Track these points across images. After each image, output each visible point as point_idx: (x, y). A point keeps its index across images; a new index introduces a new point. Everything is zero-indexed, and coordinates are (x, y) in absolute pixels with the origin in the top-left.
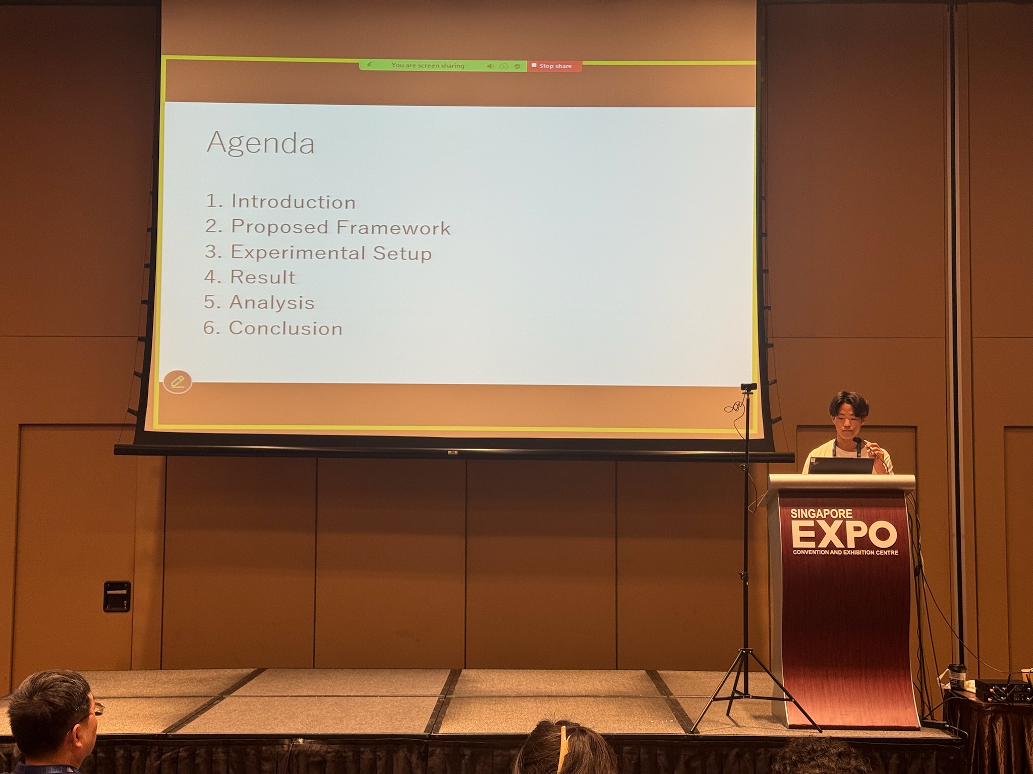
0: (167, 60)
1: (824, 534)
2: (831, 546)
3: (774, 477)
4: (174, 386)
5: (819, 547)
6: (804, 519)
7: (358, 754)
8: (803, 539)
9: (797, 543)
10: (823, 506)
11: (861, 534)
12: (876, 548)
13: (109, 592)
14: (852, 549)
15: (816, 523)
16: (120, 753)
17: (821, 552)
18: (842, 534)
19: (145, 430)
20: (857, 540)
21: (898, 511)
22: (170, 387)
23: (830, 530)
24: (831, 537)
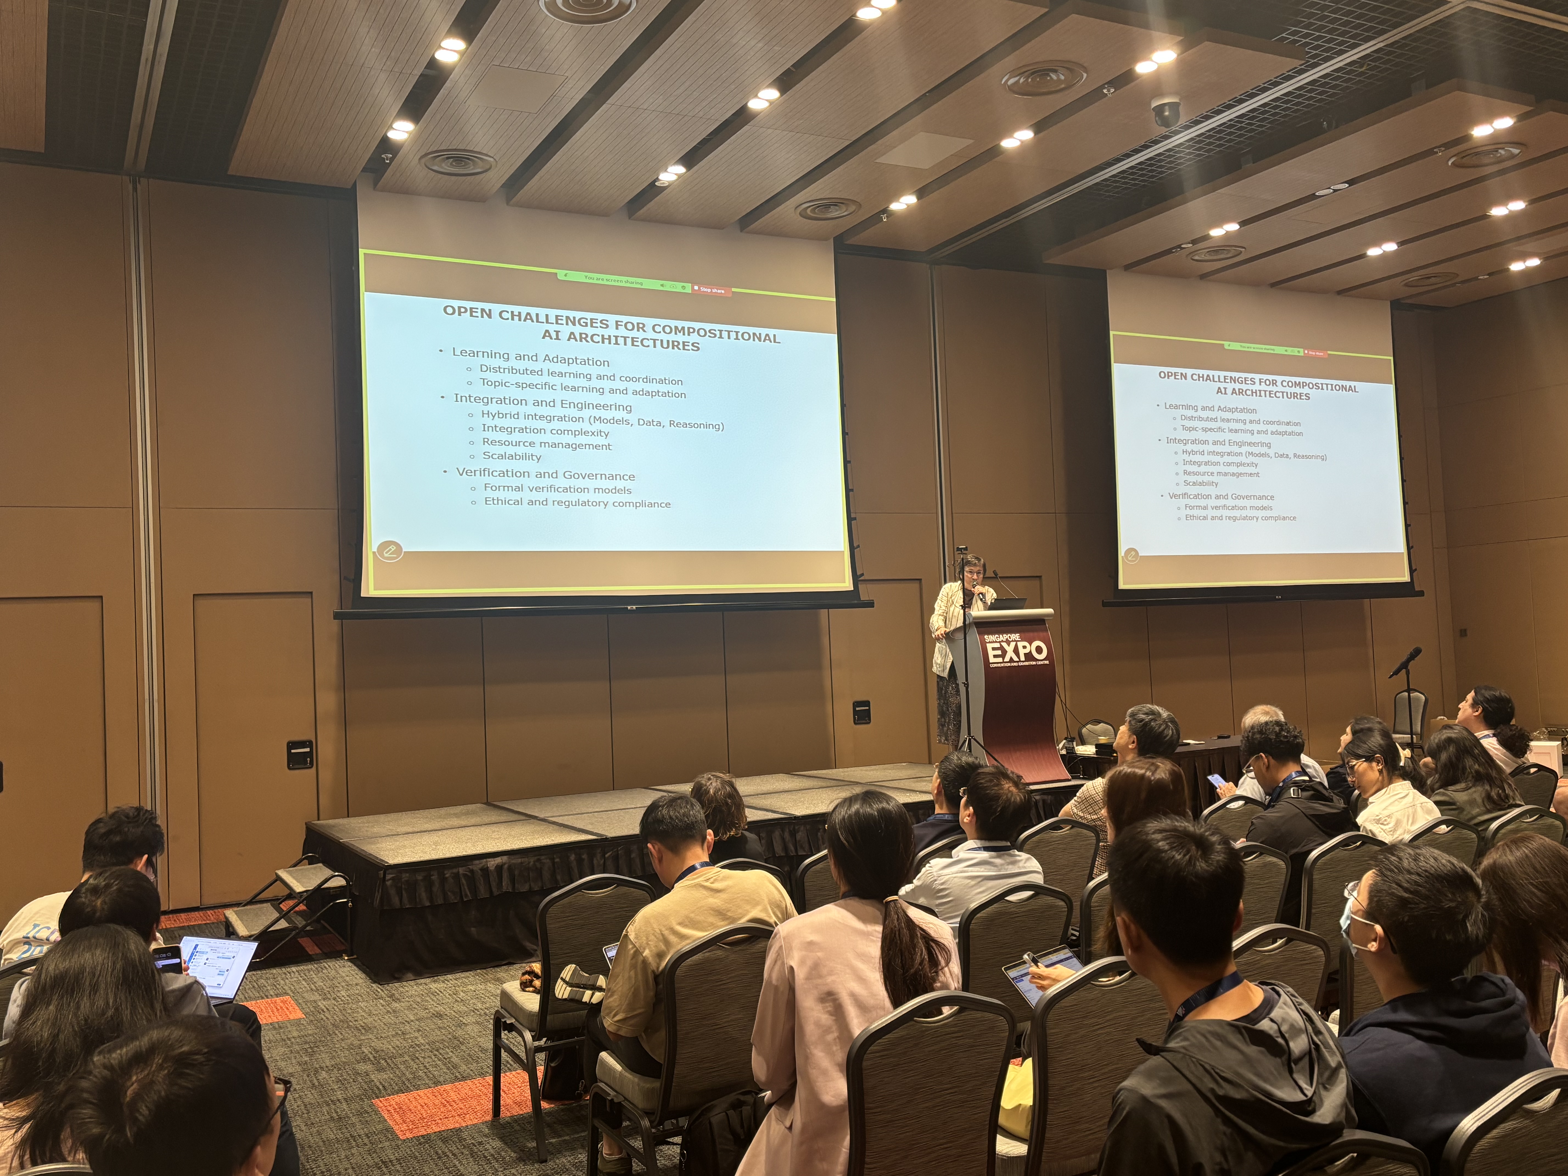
0: (365, 254)
1: (1006, 652)
2: (1011, 660)
4: (386, 555)
5: (1004, 661)
6: (994, 642)
8: (995, 656)
9: (992, 660)
10: (1003, 633)
11: (1027, 651)
12: (1036, 660)
13: (293, 751)
14: (1024, 662)
15: (1000, 645)
16: (573, 857)
18: (1016, 651)
19: (362, 596)
21: (1045, 634)
22: (382, 555)
23: (1010, 649)
24: (1010, 654)
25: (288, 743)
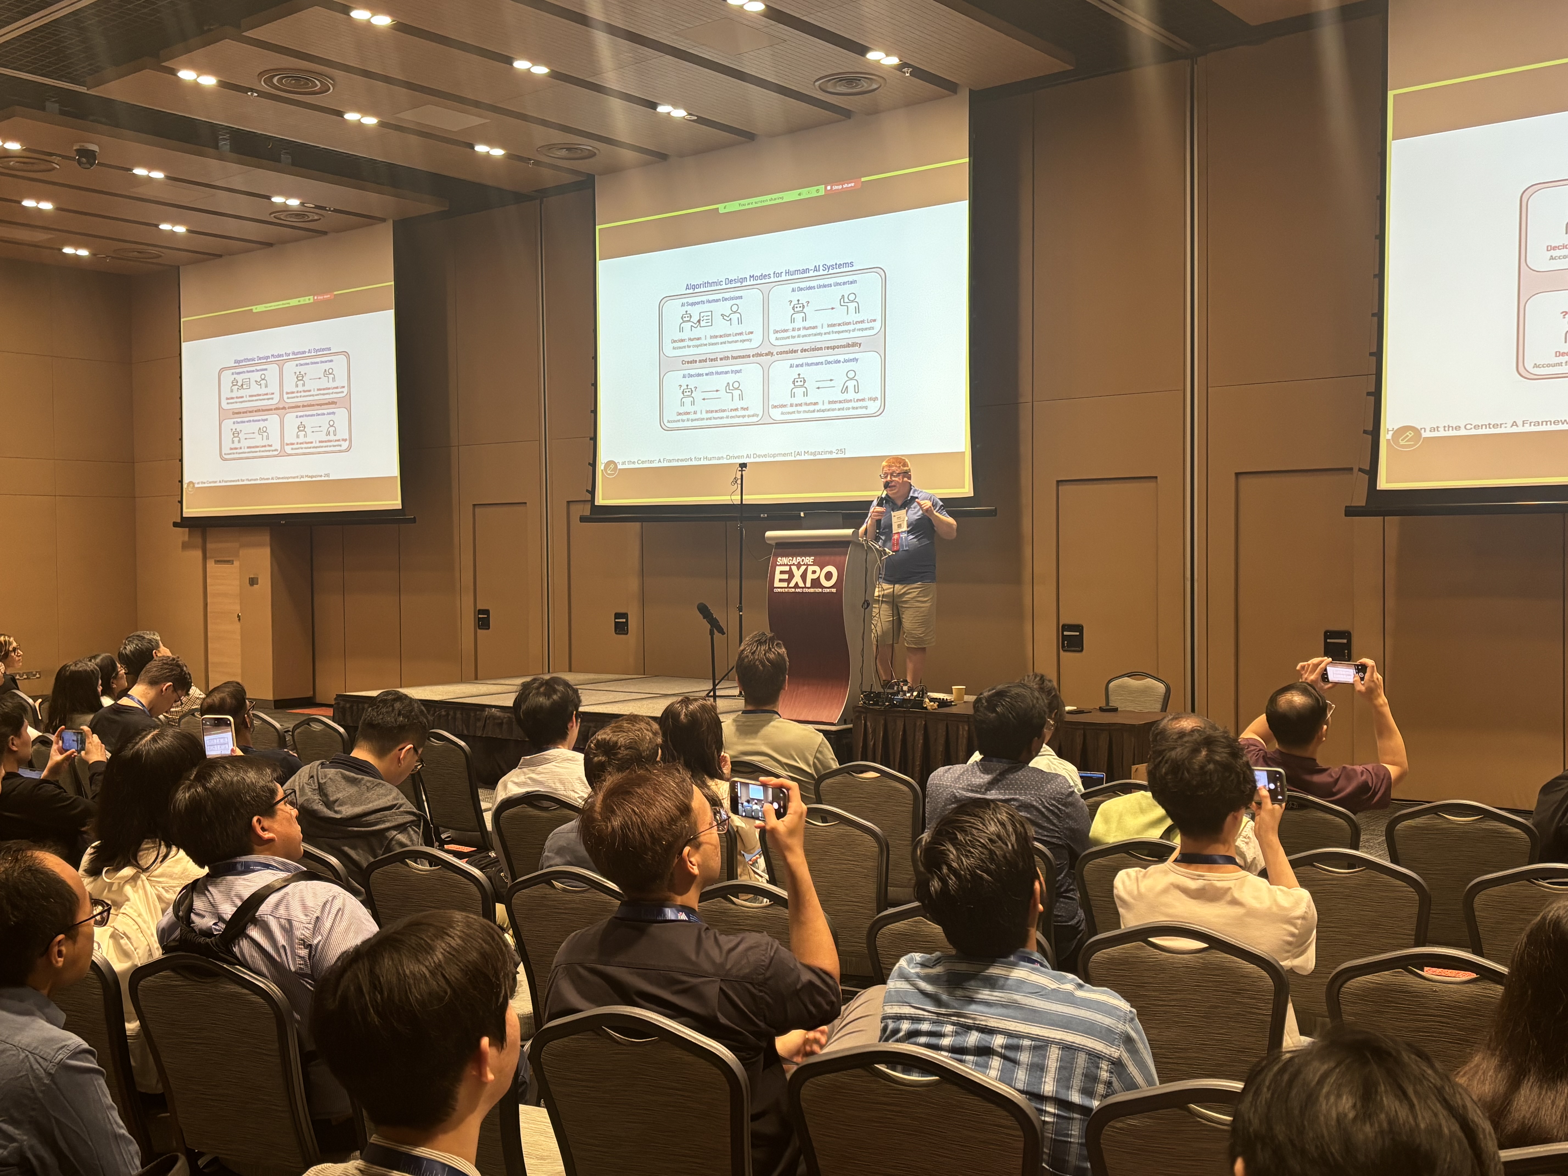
0: (600, 230)
1: (794, 576)
2: (797, 586)
3: (769, 534)
4: (609, 472)
5: (790, 586)
6: (784, 565)
8: (781, 580)
9: (777, 584)
10: (798, 555)
11: (815, 576)
12: (823, 587)
13: (617, 620)
14: (808, 588)
15: (790, 568)
18: (804, 577)
19: (596, 504)
20: (812, 580)
21: (843, 557)
22: (606, 472)
23: (797, 574)
24: (797, 579)
25: (616, 614)
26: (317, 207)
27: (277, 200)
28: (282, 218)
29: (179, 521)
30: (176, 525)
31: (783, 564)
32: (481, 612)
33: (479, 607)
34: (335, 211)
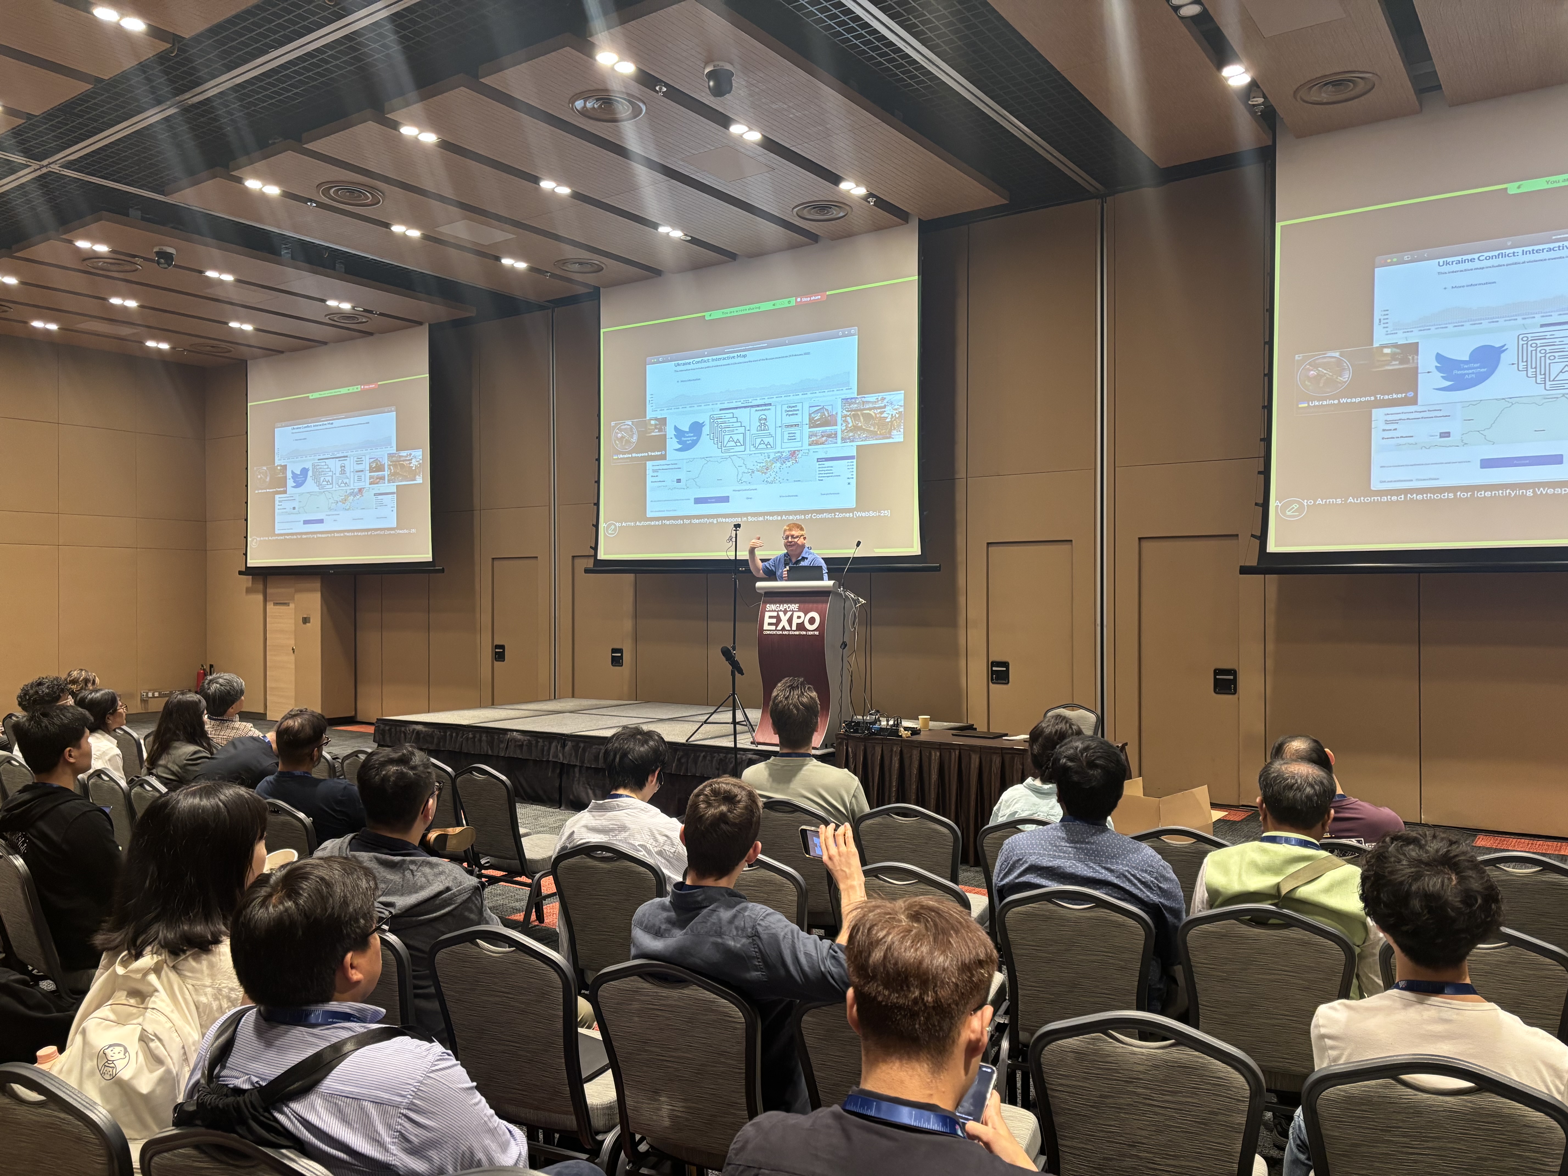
0: (603, 331)
1: (781, 620)
2: (783, 629)
4: (610, 532)
5: (778, 629)
6: (772, 611)
7: (537, 742)
8: (770, 624)
9: (766, 627)
10: (785, 602)
11: (800, 621)
12: (807, 630)
13: (613, 654)
14: (794, 631)
15: (778, 614)
17: (778, 633)
18: (790, 621)
20: (797, 624)
21: (824, 605)
23: (784, 619)
24: (784, 623)
25: (612, 649)
26: (365, 311)
27: (332, 303)
28: (335, 319)
29: (243, 569)
30: (241, 573)
31: (770, 611)
32: (497, 647)
33: (497, 643)
34: (381, 314)
